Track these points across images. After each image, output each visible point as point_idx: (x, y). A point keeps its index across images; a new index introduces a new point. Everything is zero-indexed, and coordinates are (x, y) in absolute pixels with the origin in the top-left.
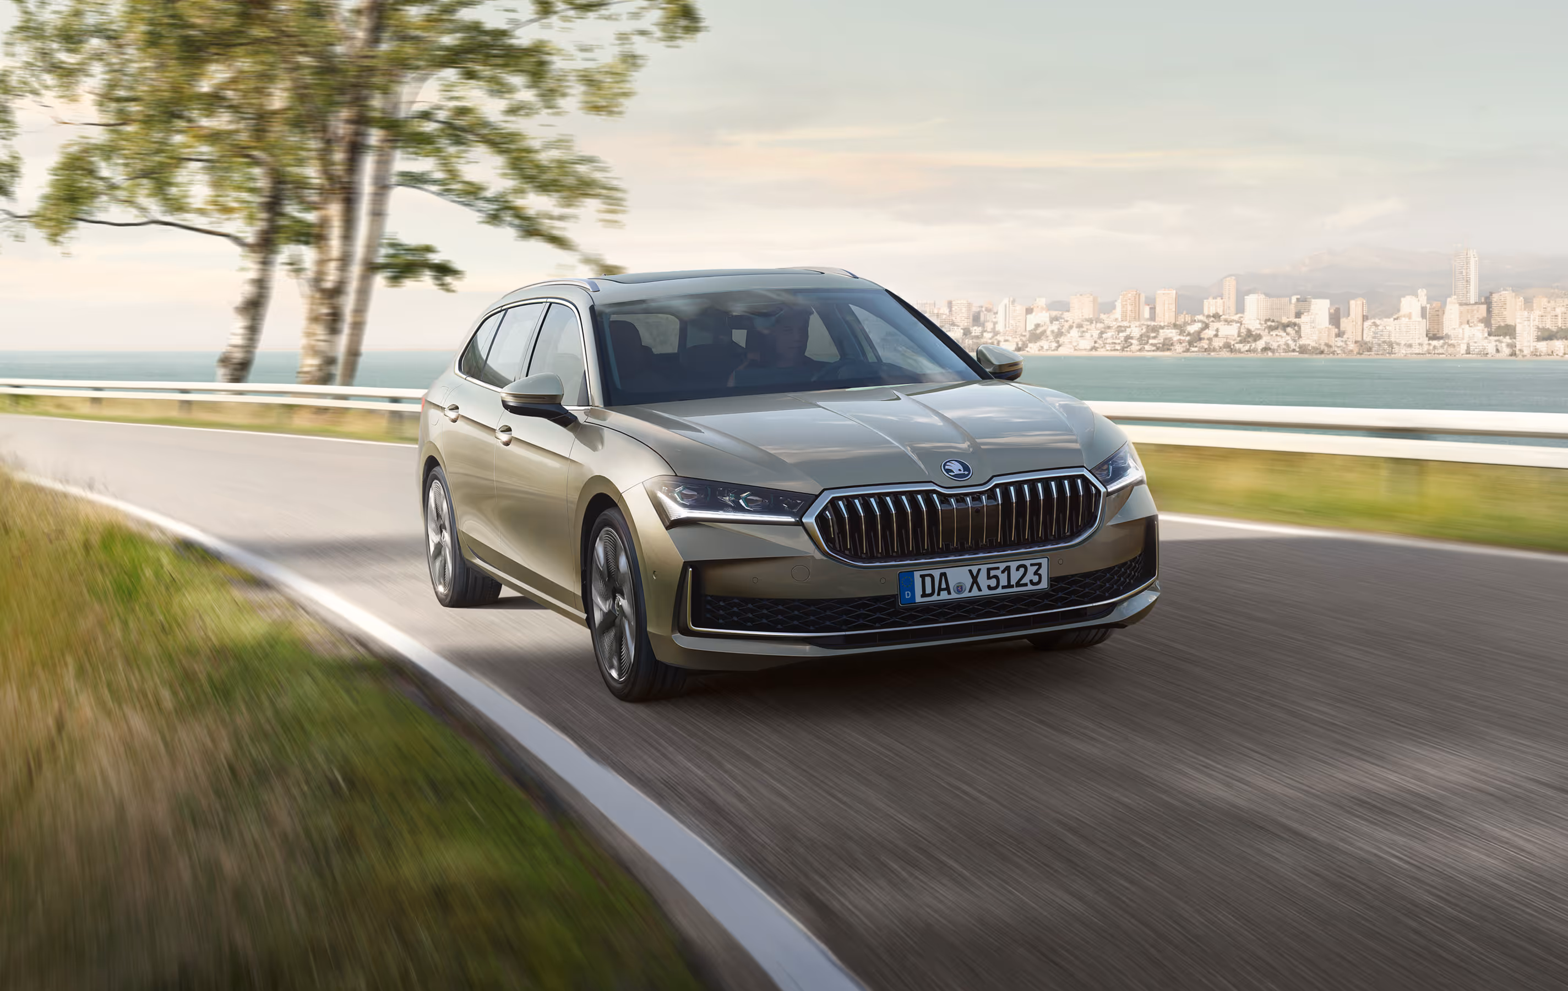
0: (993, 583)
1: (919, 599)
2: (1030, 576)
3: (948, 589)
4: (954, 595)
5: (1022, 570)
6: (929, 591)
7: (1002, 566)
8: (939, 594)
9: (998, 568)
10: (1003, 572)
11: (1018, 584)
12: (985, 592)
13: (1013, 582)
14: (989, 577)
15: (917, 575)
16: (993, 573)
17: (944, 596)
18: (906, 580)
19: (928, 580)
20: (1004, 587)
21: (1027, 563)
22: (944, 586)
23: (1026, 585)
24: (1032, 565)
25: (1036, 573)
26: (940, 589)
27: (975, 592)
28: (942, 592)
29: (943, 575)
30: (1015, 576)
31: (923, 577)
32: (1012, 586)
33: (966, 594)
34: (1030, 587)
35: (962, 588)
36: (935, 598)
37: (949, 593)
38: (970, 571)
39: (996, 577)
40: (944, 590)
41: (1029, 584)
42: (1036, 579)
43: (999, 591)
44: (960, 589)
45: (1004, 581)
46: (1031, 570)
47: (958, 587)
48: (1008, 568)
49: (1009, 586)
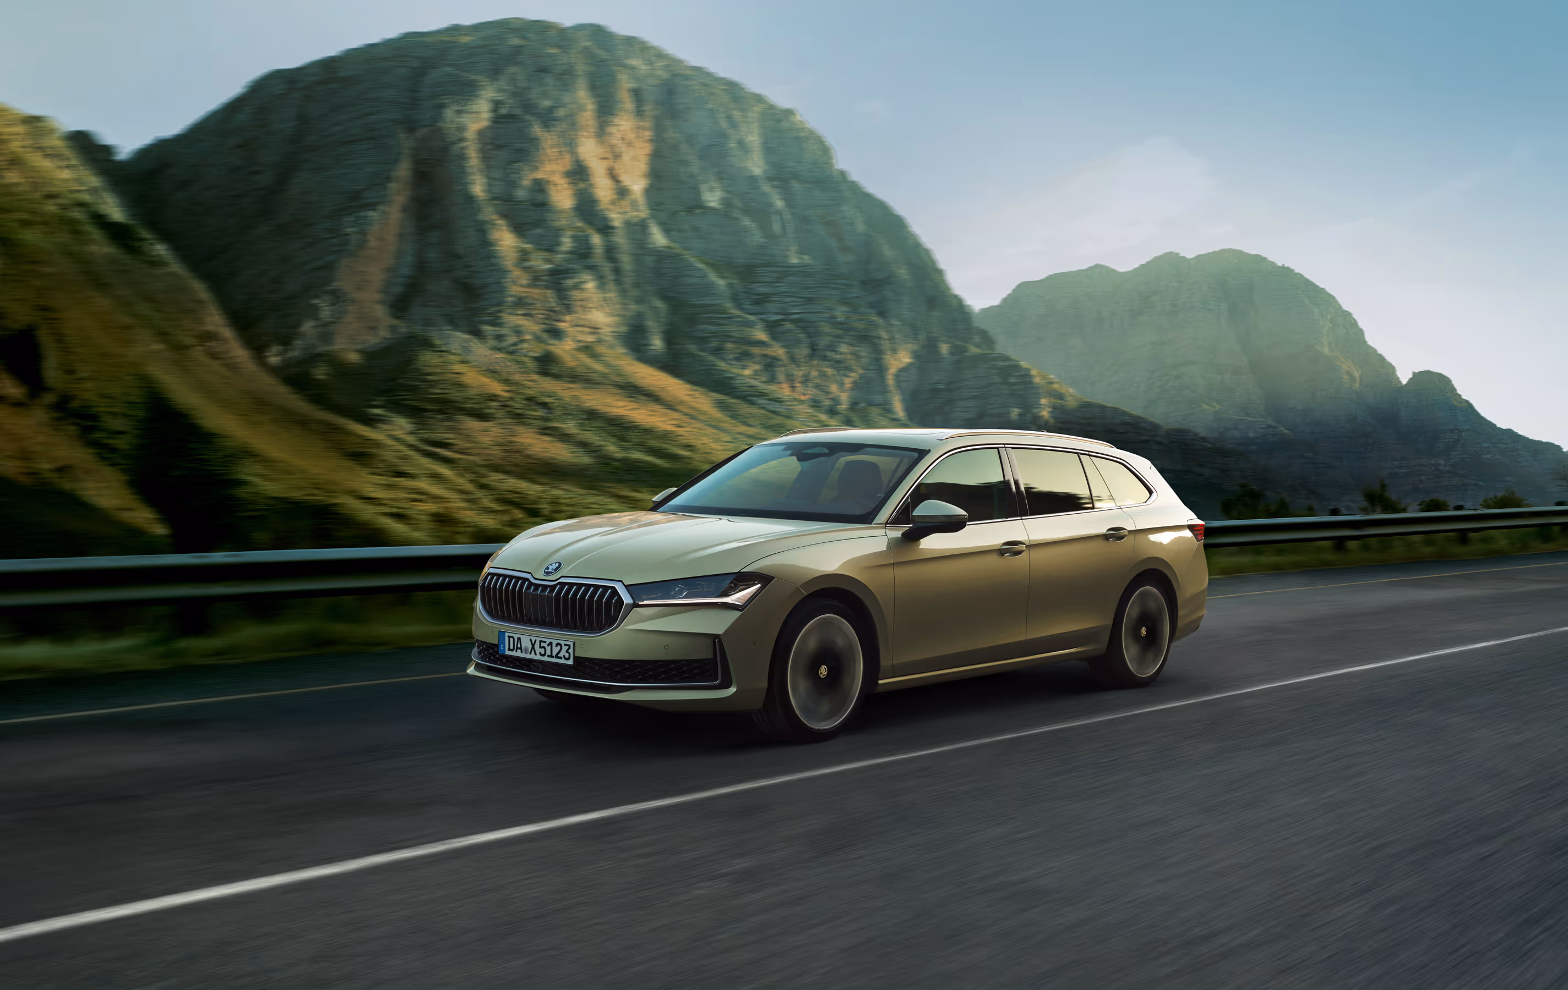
0: (543, 651)
1: (509, 651)
2: (564, 652)
3: (521, 649)
4: (523, 654)
5: (559, 647)
6: (511, 647)
8: (516, 651)
9: (545, 642)
10: (548, 645)
11: (557, 657)
13: (554, 654)
14: (541, 647)
15: (507, 634)
16: (543, 644)
17: (519, 653)
18: (501, 637)
19: (512, 640)
20: (548, 656)
21: (562, 643)
22: (519, 646)
23: (561, 658)
24: (565, 645)
25: (567, 651)
26: (517, 648)
27: (533, 655)
28: (518, 650)
30: (556, 650)
31: (509, 637)
33: (528, 655)
36: (514, 652)
37: (521, 652)
38: (531, 640)
39: (544, 647)
41: (563, 658)
42: (567, 656)
45: (548, 653)
46: (565, 648)
47: (525, 649)
48: (551, 644)
49: (551, 656)
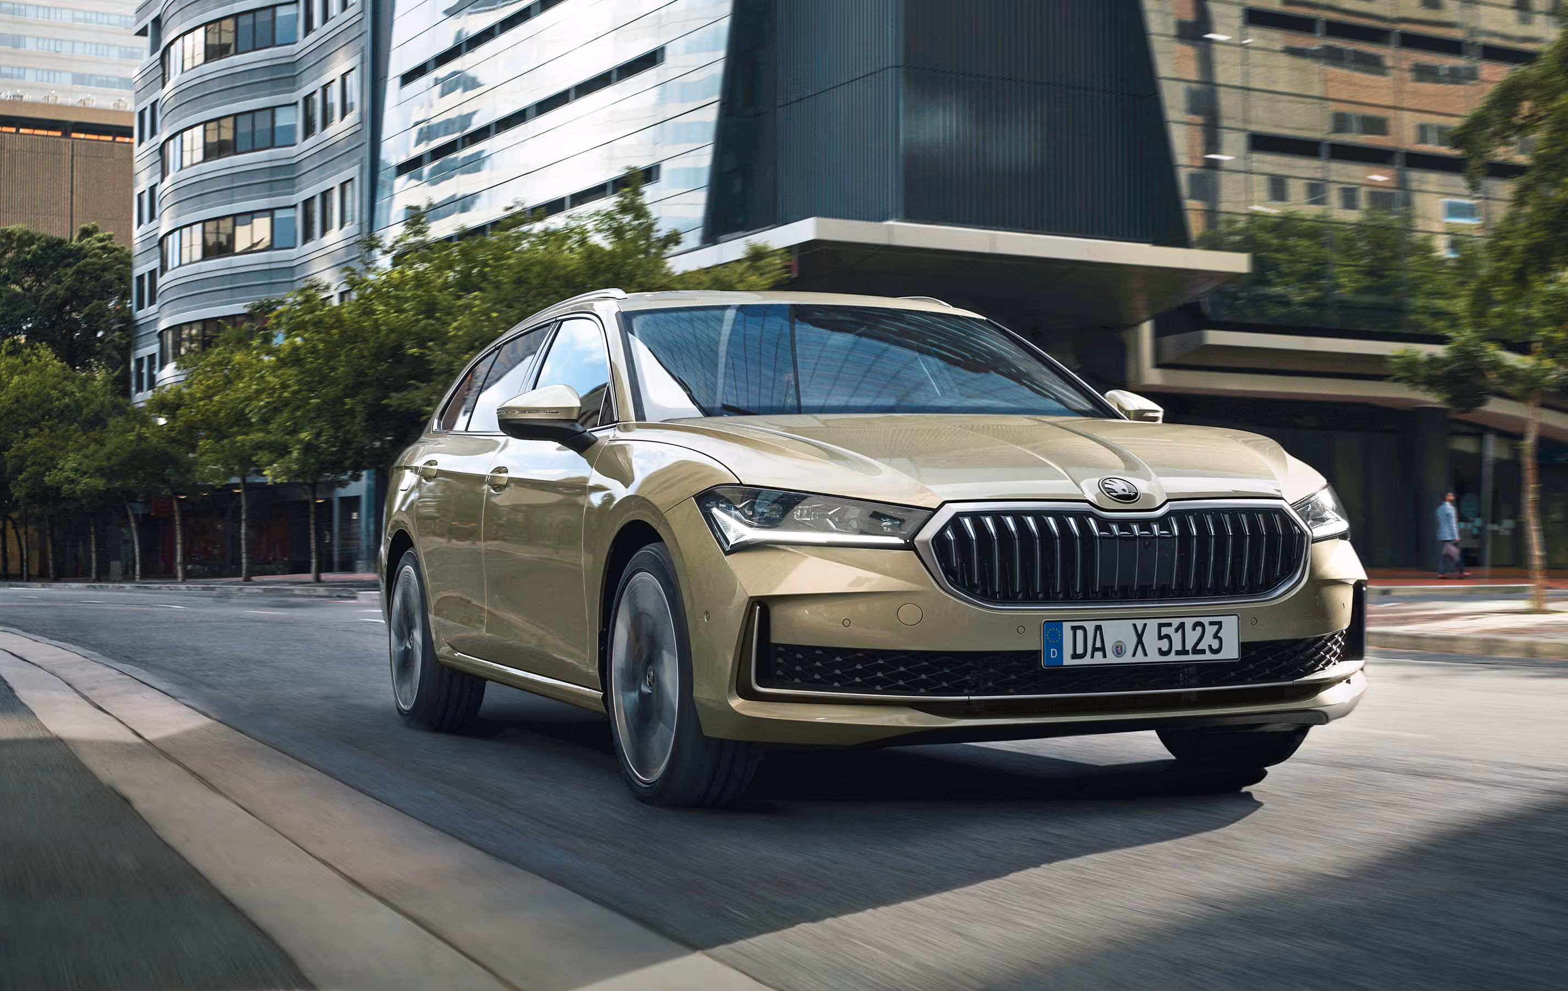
0: (1164, 645)
1: (1068, 661)
2: (1209, 640)
3: (1103, 649)
4: (1111, 659)
5: (1199, 629)
6: (1080, 650)
7: (1176, 622)
8: (1092, 657)
9: (1170, 625)
10: (1177, 630)
11: (1195, 651)
12: (1154, 657)
13: (1189, 647)
14: (1161, 638)
15: (1067, 627)
16: (1165, 631)
17: (1098, 659)
18: (1053, 630)
19: (1080, 633)
20: (1178, 653)
21: (1206, 621)
22: (1098, 645)
23: (1203, 652)
24: (1211, 623)
25: (1216, 636)
26: (1095, 649)
27: (1140, 658)
28: (1096, 653)
29: (1098, 628)
30: (1192, 637)
31: (1074, 629)
32: (1187, 653)
33: (1127, 659)
34: (1209, 656)
35: (1121, 649)
36: (1087, 661)
37: (1105, 656)
38: (1135, 625)
39: (1168, 637)
40: (1098, 649)
41: (1207, 651)
42: (1215, 645)
43: (1172, 657)
44: (1119, 651)
45: (1177, 646)
46: (1211, 631)
47: (1117, 647)
48: (1182, 626)
49: (1184, 652)
